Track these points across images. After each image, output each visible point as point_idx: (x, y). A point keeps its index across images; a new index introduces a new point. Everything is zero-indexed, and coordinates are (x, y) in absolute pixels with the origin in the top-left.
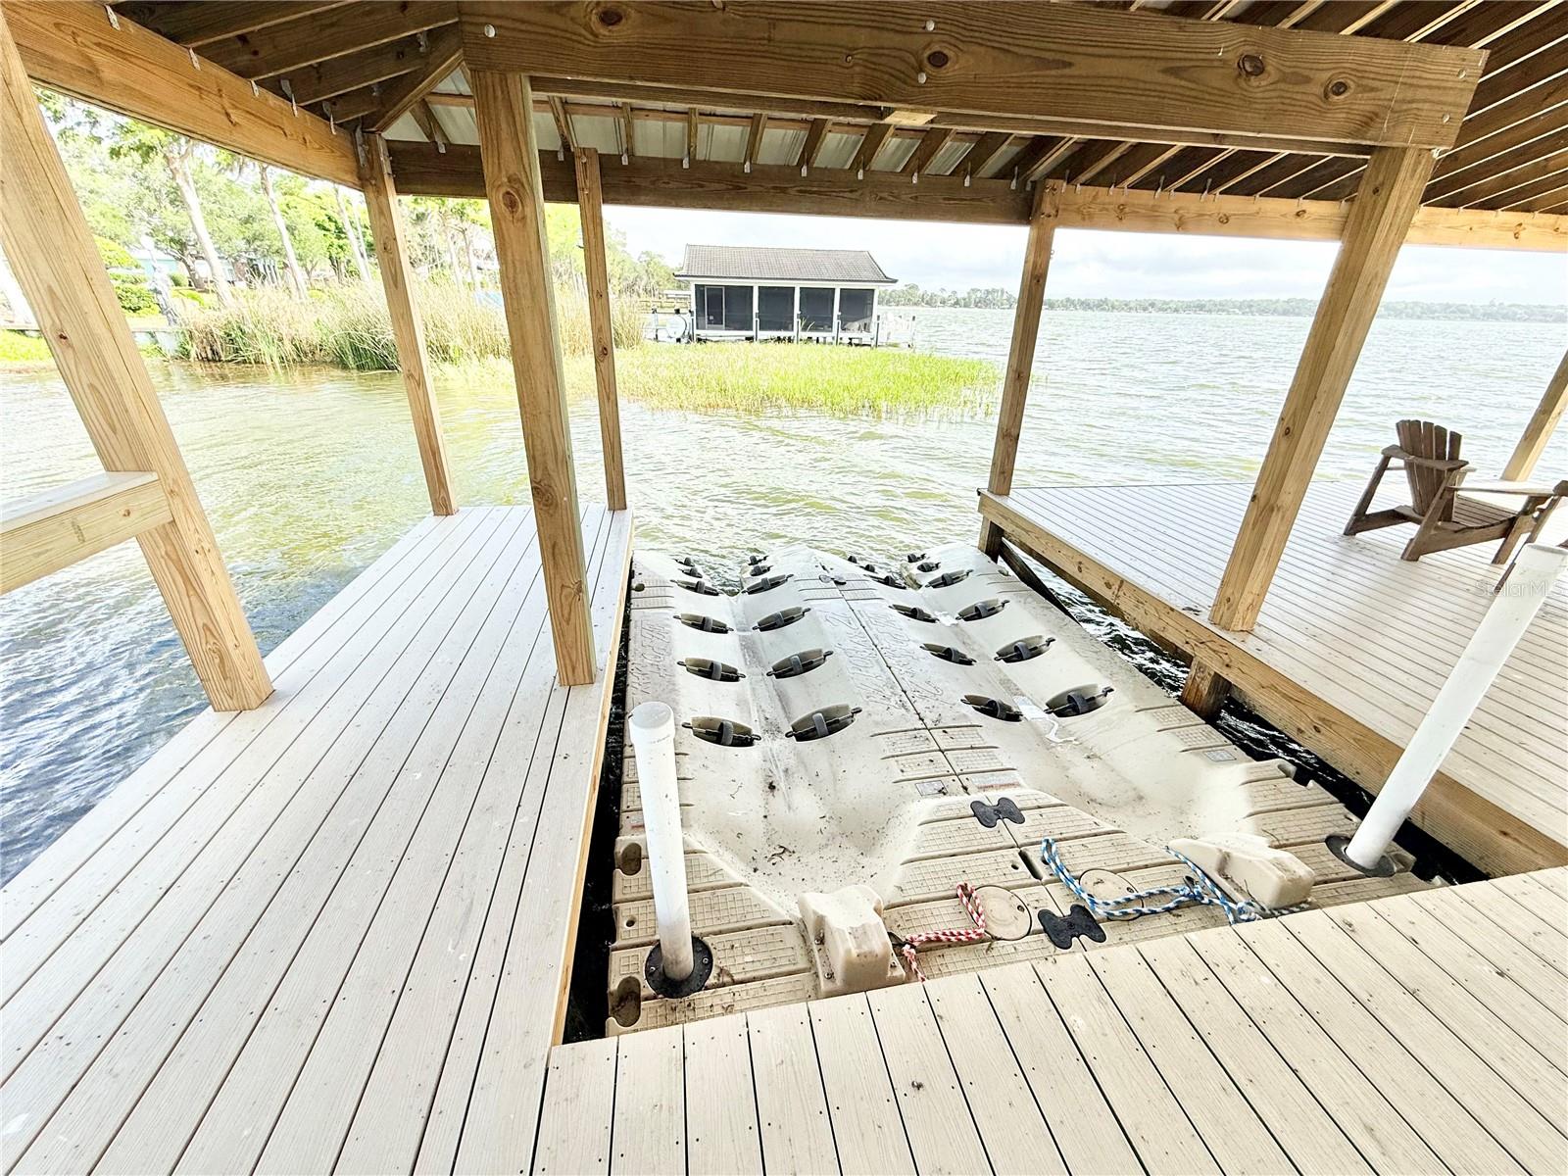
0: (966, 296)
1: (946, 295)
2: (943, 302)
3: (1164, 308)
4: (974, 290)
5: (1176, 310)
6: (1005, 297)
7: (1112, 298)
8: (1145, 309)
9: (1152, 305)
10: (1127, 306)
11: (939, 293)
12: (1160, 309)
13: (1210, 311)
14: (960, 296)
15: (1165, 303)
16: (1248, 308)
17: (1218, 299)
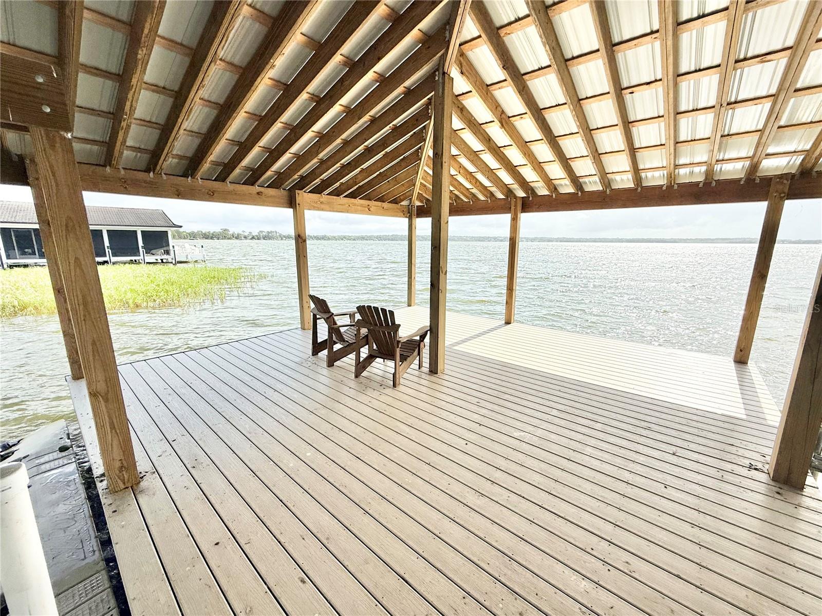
0: (257, 234)
1: (246, 234)
2: (245, 237)
3: (349, 238)
4: (261, 232)
5: (354, 240)
6: (278, 235)
7: (328, 235)
8: (342, 239)
9: (345, 237)
10: (334, 238)
11: (242, 233)
12: (348, 239)
13: (367, 240)
14: (254, 234)
15: (349, 237)
16: (380, 238)
17: (369, 235)
